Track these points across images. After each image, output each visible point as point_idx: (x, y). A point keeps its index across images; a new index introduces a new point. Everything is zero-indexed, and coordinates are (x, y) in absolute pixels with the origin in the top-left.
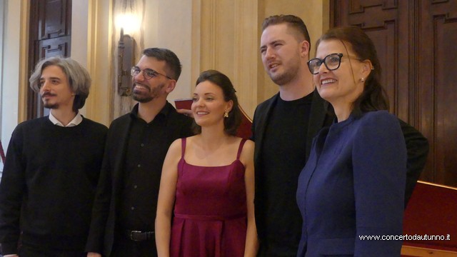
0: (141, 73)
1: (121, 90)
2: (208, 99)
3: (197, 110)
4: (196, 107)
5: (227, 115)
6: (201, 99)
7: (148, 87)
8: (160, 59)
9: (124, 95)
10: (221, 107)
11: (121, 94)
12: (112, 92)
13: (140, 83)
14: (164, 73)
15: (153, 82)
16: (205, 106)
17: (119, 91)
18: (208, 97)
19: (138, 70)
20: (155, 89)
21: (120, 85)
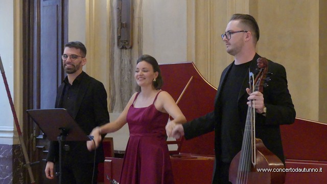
0: (69, 58)
1: (121, 43)
2: (145, 71)
3: (139, 77)
4: (137, 76)
5: (155, 80)
6: (140, 71)
7: (73, 65)
8: (77, 48)
9: (123, 48)
10: (151, 76)
11: (121, 47)
12: (112, 46)
13: (69, 63)
14: (80, 55)
15: (76, 61)
16: (143, 75)
17: (118, 45)
18: (144, 70)
19: (66, 56)
20: (77, 65)
21: (119, 38)
